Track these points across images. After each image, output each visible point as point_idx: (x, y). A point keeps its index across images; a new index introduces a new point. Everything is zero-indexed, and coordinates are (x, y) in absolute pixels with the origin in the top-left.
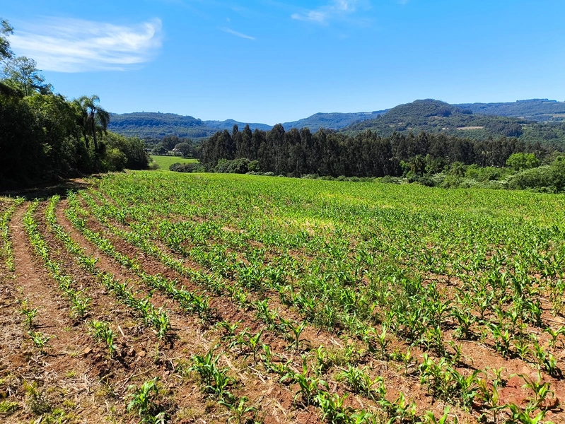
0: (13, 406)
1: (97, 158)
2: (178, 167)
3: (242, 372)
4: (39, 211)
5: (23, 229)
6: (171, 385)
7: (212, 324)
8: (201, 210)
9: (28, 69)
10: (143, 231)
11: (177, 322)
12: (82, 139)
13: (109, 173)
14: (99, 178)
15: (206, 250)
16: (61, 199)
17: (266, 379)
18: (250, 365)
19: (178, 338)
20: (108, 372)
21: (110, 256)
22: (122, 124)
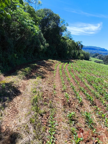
0: (47, 104)
1: (78, 56)
2: (97, 61)
3: (97, 122)
4: (63, 65)
5: (59, 68)
6: (78, 116)
7: (93, 105)
8: (99, 74)
9: (69, 34)
10: (83, 76)
11: (84, 101)
12: (76, 51)
13: (79, 60)
14: (77, 61)
15: (97, 85)
16: (68, 64)
17: (104, 127)
18: (100, 121)
19: (83, 105)
20: (65, 106)
21: (74, 79)
22: (86, 49)
